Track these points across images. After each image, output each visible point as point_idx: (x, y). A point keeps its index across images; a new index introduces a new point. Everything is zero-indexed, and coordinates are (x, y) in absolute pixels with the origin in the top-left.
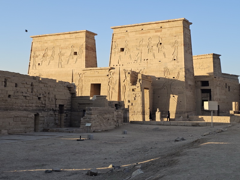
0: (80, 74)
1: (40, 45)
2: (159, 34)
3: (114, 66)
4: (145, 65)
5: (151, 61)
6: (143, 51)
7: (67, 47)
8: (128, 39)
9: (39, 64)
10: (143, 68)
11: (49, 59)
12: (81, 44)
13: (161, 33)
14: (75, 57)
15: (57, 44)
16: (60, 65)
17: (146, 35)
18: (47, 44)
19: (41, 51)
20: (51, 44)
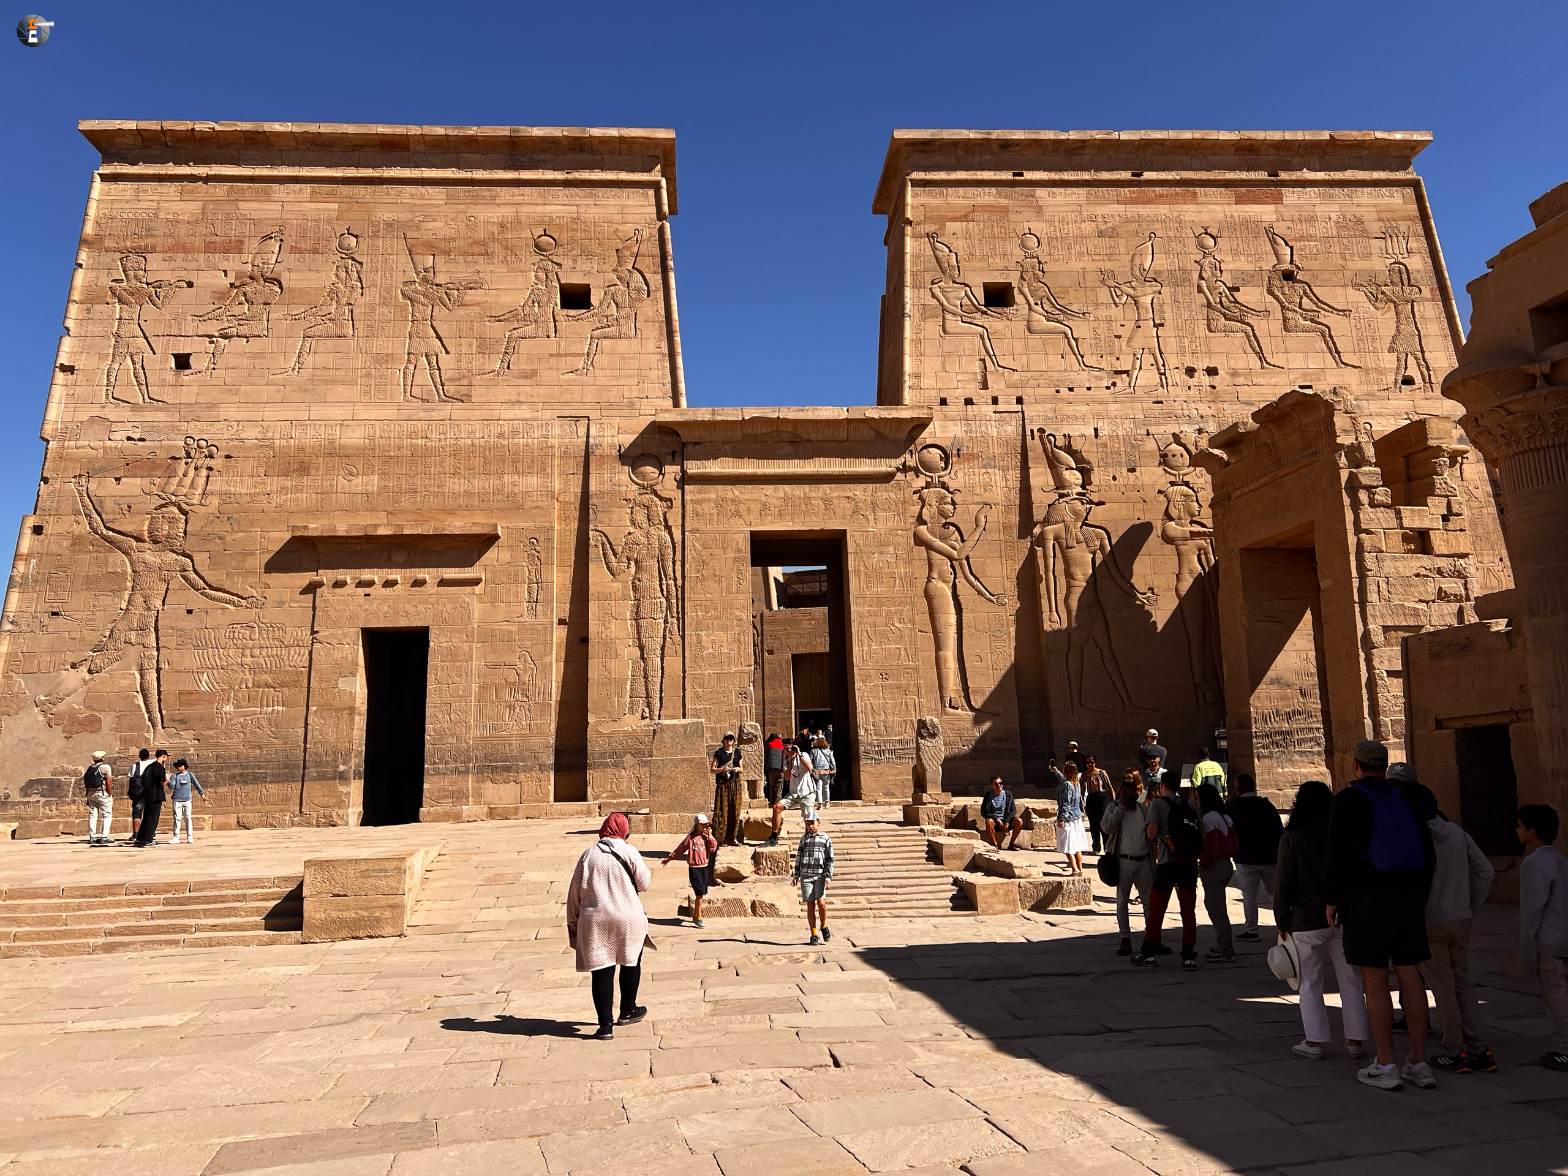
0: (631, 451)
1: (194, 207)
2: (1264, 212)
4: (1204, 409)
5: (1241, 380)
6: (1168, 316)
7: (484, 244)
8: (1038, 227)
9: (183, 362)
11: (300, 326)
13: (1281, 208)
15: (384, 214)
16: (420, 377)
17: (1175, 214)
18: (265, 206)
19: (201, 256)
20: (313, 206)
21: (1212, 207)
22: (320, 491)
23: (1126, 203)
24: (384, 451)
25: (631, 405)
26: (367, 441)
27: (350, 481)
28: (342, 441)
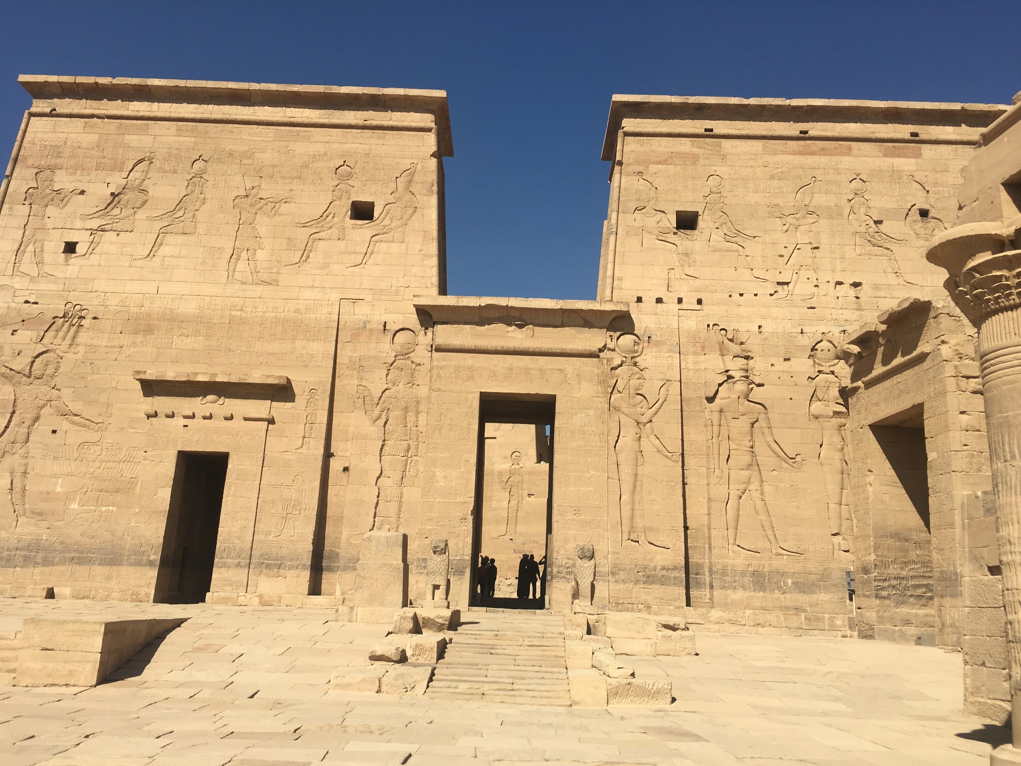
0: (392, 327)
1: (93, 137)
2: (906, 164)
3: (639, 300)
4: (849, 315)
5: (881, 293)
7: (298, 170)
8: (721, 170)
9: (70, 248)
10: (836, 331)
11: (158, 225)
12: (407, 163)
13: (920, 160)
14: (362, 230)
15: (228, 146)
16: (242, 266)
17: (834, 163)
18: (143, 137)
19: (94, 173)
20: (177, 138)
21: (864, 158)
22: (159, 347)
23: (795, 153)
24: (210, 319)
25: (397, 291)
26: (197, 311)
27: (182, 340)
28: (180, 310)
